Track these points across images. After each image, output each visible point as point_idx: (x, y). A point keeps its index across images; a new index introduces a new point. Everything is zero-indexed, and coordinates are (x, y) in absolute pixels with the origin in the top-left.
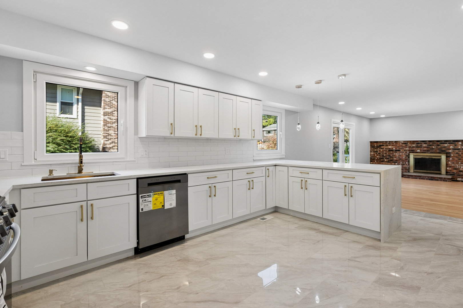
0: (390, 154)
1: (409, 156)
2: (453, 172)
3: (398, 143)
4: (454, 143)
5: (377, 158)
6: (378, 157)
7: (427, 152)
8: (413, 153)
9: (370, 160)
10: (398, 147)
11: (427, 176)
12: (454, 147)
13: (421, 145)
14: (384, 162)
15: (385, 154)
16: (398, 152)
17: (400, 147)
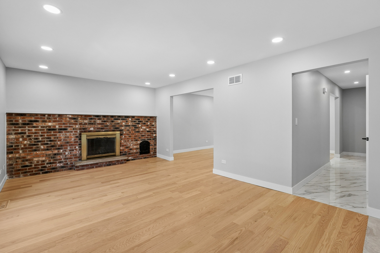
0: (50, 135)
1: (81, 137)
2: (125, 151)
3: (64, 118)
4: (126, 119)
5: (25, 145)
6: (25, 142)
7: (101, 130)
8: (85, 132)
9: (8, 150)
10: (64, 124)
11: (105, 162)
12: (126, 123)
13: (95, 122)
14: (39, 150)
15: (41, 136)
16: (63, 131)
17: (67, 124)
